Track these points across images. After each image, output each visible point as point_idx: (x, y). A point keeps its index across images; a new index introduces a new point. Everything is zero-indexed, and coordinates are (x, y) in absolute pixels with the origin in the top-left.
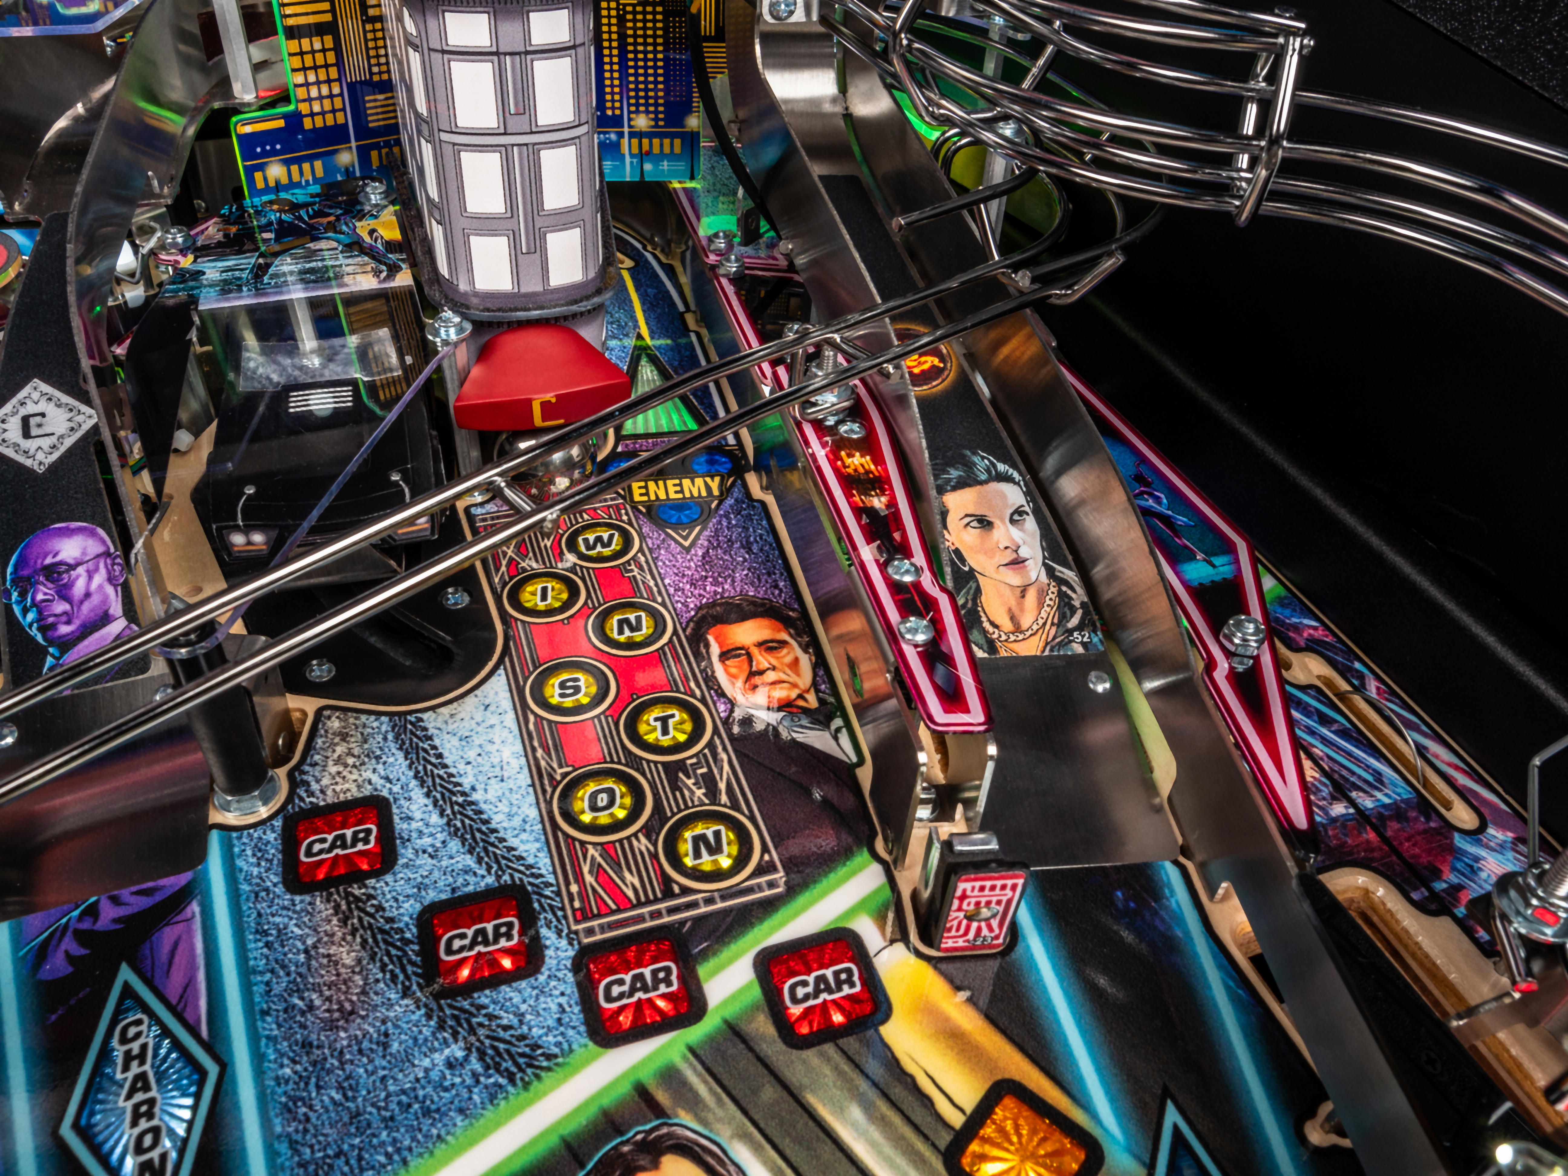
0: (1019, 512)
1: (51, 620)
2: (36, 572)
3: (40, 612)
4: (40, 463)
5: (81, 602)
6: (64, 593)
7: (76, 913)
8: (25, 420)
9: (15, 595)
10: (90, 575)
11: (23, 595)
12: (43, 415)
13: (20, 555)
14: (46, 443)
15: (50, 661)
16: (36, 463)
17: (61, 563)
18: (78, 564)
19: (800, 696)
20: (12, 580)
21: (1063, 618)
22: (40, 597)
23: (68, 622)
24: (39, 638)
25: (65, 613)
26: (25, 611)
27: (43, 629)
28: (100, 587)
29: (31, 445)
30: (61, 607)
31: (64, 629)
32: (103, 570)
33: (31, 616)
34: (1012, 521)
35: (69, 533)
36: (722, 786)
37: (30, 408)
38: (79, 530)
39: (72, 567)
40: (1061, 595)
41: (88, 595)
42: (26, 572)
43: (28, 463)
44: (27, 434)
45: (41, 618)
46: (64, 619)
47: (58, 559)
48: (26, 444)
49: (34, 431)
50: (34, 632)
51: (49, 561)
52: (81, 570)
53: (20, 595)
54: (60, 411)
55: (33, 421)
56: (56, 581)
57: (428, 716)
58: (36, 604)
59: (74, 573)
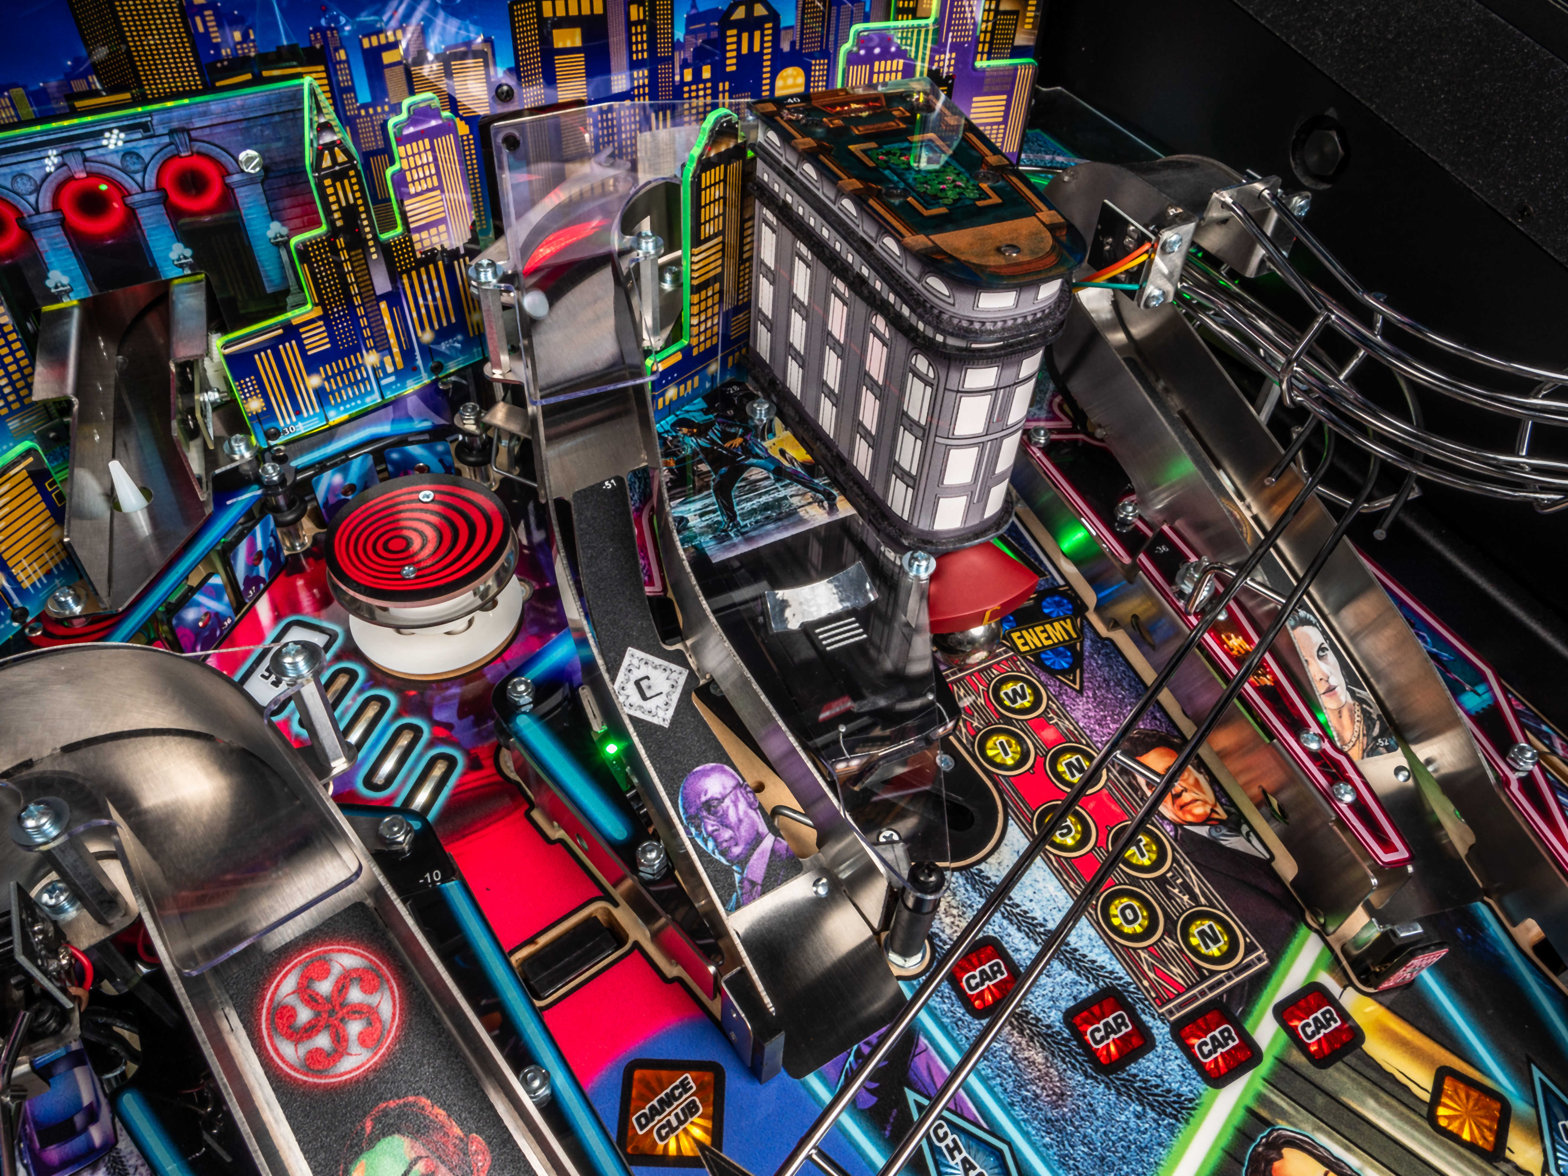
0: (1321, 649)
1: (725, 845)
2: (699, 809)
3: (715, 840)
4: (664, 719)
5: (738, 827)
6: (724, 822)
7: (851, 1058)
8: (637, 683)
9: (693, 830)
10: (735, 803)
11: (698, 829)
12: (647, 678)
13: (684, 798)
14: (660, 701)
15: (737, 877)
16: (661, 720)
17: (712, 799)
18: (723, 798)
19: (1213, 811)
20: (687, 819)
21: (1369, 728)
22: (710, 828)
23: (736, 845)
24: (723, 860)
25: (731, 838)
26: (705, 841)
27: (722, 853)
28: (746, 813)
29: (649, 705)
30: (727, 834)
31: (737, 850)
32: (742, 799)
34: (1320, 657)
36: (1197, 890)
37: (637, 674)
38: (713, 769)
39: (721, 800)
40: (1364, 711)
41: (740, 821)
42: (692, 811)
43: (655, 721)
44: (644, 698)
45: (717, 845)
46: (732, 842)
47: (709, 796)
48: (648, 705)
49: (648, 694)
50: (718, 856)
51: (703, 799)
52: (727, 802)
54: (659, 672)
55: (644, 684)
56: (715, 814)
57: (982, 866)
58: (710, 835)
59: (724, 805)
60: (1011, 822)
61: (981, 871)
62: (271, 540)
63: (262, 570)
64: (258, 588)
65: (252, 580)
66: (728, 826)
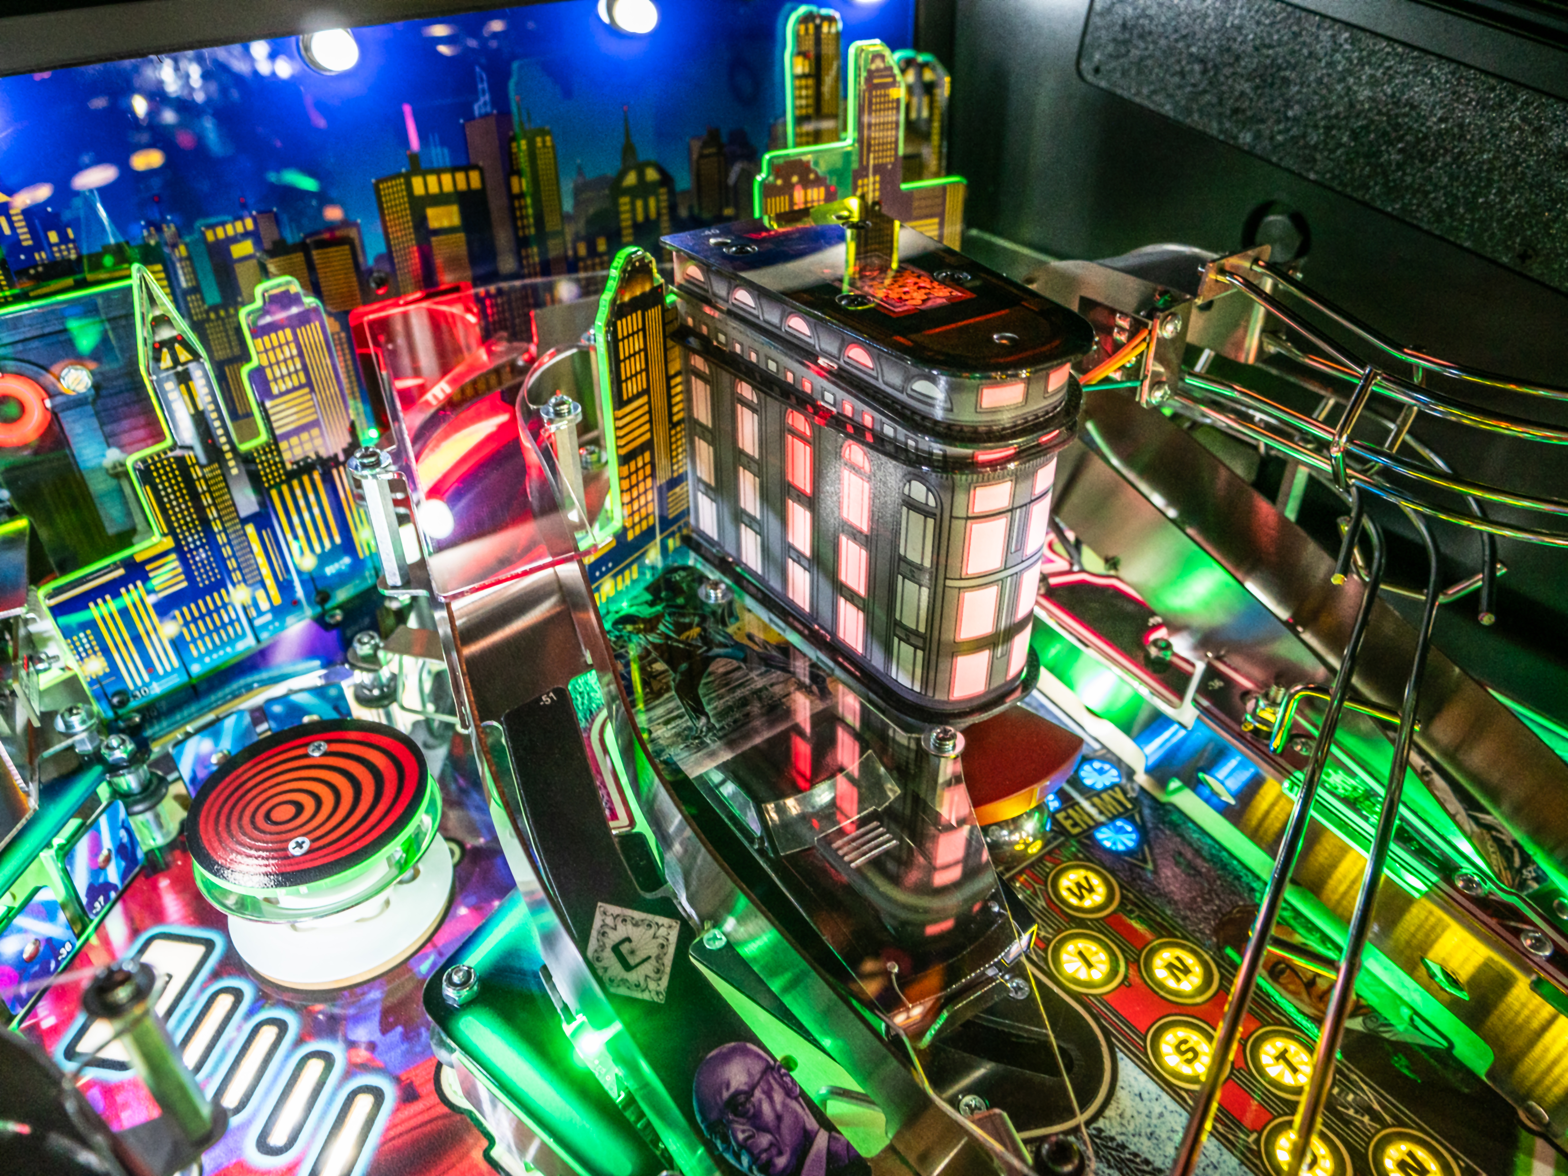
1: (764, 1156)
2: (723, 1112)
3: (750, 1153)
4: (658, 993)
5: (778, 1127)
6: (758, 1123)
8: (616, 949)
9: (719, 1143)
10: (769, 1094)
11: (725, 1140)
12: (628, 940)
13: (698, 1099)
14: (648, 968)
16: (653, 994)
17: (738, 1093)
18: (753, 1088)
20: (708, 1128)
21: (1507, 860)
22: (741, 1136)
23: (780, 1153)
25: (771, 1145)
26: (738, 1158)
27: (763, 1170)
28: (784, 1105)
29: (637, 976)
30: (765, 1140)
31: (781, 1162)
32: (776, 1086)
33: (745, 1160)
35: (725, 1058)
37: (614, 937)
38: (733, 1052)
39: (749, 1093)
41: (779, 1118)
42: (714, 1116)
43: (646, 996)
44: (628, 967)
45: (755, 1159)
46: (774, 1151)
47: (732, 1089)
48: (633, 976)
49: (632, 961)
51: (726, 1095)
52: (758, 1093)
53: (723, 1142)
54: (641, 929)
55: (625, 948)
56: (744, 1115)
57: (1101, 1123)
58: (743, 1146)
59: (754, 1099)
60: (1120, 1055)
61: (1100, 1130)
62: (123, 833)
63: (113, 874)
64: (107, 900)
65: (97, 890)
66: (764, 1129)
